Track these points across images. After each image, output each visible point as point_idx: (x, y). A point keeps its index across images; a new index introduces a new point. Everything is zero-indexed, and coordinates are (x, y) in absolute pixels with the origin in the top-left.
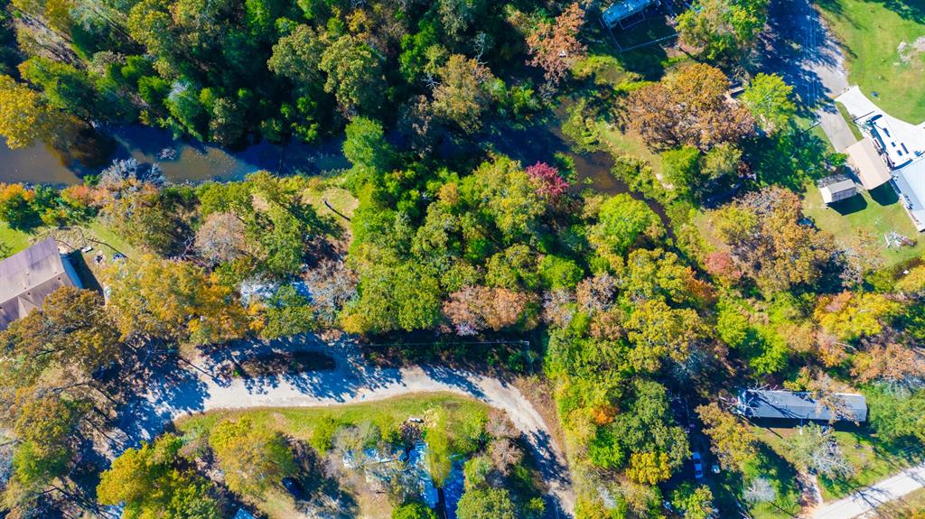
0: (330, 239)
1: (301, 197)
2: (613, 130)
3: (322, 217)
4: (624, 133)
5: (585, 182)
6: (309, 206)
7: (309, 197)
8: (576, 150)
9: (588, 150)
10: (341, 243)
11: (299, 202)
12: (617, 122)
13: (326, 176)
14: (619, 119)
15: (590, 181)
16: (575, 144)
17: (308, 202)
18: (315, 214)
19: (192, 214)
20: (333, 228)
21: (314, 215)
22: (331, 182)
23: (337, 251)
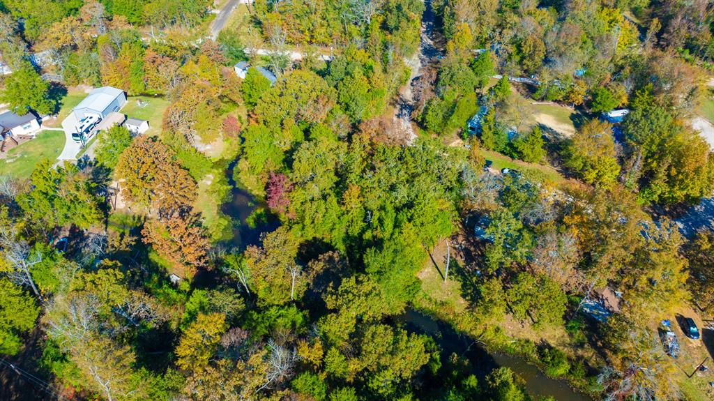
0: (461, 263)
1: (467, 308)
2: (203, 218)
3: (458, 280)
4: (201, 213)
5: (253, 205)
6: (464, 296)
7: (460, 304)
8: (238, 223)
9: (231, 218)
10: (454, 257)
11: (471, 305)
12: (196, 220)
13: (433, 314)
14: (193, 220)
15: (249, 204)
16: (234, 226)
17: (462, 301)
18: (462, 286)
19: (580, 352)
20: (454, 269)
21: (464, 286)
22: (432, 307)
23: (462, 253)
